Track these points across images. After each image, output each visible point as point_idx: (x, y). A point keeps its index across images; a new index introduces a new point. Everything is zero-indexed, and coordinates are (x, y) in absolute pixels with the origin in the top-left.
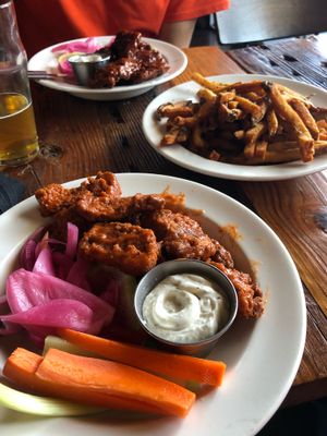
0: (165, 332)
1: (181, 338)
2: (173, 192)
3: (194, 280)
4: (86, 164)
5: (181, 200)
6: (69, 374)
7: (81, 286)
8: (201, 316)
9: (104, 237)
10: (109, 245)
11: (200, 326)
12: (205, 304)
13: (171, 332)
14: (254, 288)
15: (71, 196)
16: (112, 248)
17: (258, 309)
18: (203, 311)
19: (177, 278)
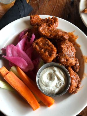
0: (42, 85)
1: (45, 89)
2: (75, 34)
3: (60, 73)
4: (56, 7)
5: (76, 38)
6: (12, 82)
7: (29, 56)
8: (55, 86)
9: (41, 44)
10: (41, 48)
11: (53, 89)
12: (59, 83)
13: (44, 86)
14: (78, 85)
15: (41, 22)
16: (41, 50)
17: (75, 92)
18: (56, 85)
19: (56, 69)
